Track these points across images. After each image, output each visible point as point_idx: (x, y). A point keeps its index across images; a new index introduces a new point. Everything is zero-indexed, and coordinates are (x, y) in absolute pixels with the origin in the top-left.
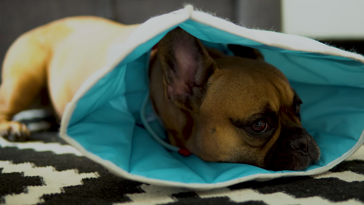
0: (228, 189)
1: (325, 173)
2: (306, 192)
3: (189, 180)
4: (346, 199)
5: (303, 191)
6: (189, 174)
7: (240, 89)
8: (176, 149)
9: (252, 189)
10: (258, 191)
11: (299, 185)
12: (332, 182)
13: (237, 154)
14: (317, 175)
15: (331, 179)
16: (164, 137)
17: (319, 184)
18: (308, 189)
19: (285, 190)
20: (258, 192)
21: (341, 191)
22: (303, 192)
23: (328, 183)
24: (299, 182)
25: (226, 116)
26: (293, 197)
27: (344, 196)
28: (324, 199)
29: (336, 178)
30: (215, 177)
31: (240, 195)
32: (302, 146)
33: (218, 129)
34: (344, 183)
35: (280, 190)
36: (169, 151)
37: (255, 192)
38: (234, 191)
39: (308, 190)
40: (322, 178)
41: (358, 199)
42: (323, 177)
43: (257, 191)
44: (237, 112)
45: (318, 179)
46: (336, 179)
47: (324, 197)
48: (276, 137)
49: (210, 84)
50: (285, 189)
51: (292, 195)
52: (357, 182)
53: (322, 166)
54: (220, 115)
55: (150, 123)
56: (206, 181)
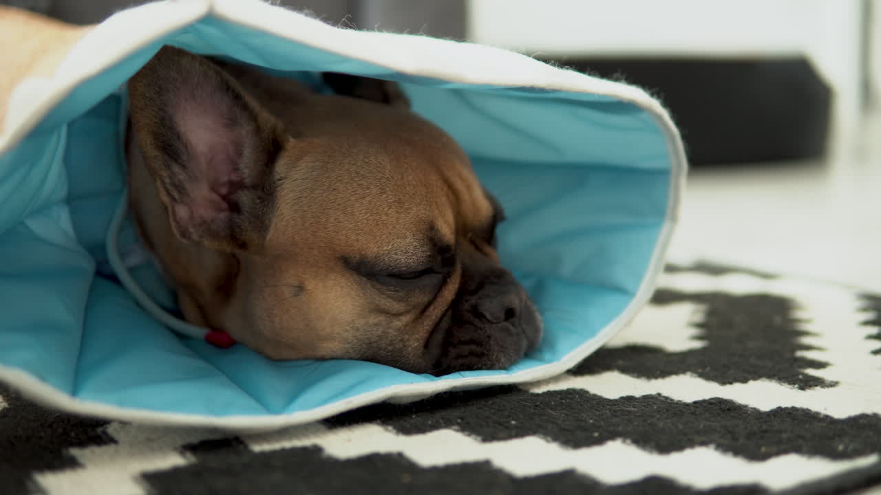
0: (322, 427)
1: (556, 379)
2: (507, 427)
3: (226, 410)
4: (600, 441)
5: (501, 424)
6: (227, 393)
7: (360, 185)
8: (198, 332)
9: (379, 424)
10: (395, 428)
11: (494, 409)
12: (572, 399)
13: (361, 335)
14: (538, 383)
15: (570, 394)
16: (168, 302)
17: (541, 406)
18: (513, 420)
19: (458, 424)
20: (395, 431)
21: (591, 421)
22: (501, 427)
23: (562, 403)
24: (493, 403)
25: (329, 252)
26: (476, 439)
27: (596, 434)
28: (548, 441)
29: (581, 390)
30: (290, 400)
31: (349, 441)
32: (510, 313)
33: (310, 285)
34: (599, 402)
35: (447, 424)
36: (181, 337)
37: (387, 430)
38: (335, 431)
39: (513, 422)
40: (549, 391)
41: (628, 441)
42: (553, 387)
43: (390, 428)
44: (357, 240)
45: (538, 395)
46: (582, 393)
47: (549, 439)
48: (449, 292)
49: (279, 180)
50: (459, 421)
51: (474, 436)
52: (630, 399)
53: (550, 362)
54: (315, 252)
55: (132, 271)
56: (269, 410)
